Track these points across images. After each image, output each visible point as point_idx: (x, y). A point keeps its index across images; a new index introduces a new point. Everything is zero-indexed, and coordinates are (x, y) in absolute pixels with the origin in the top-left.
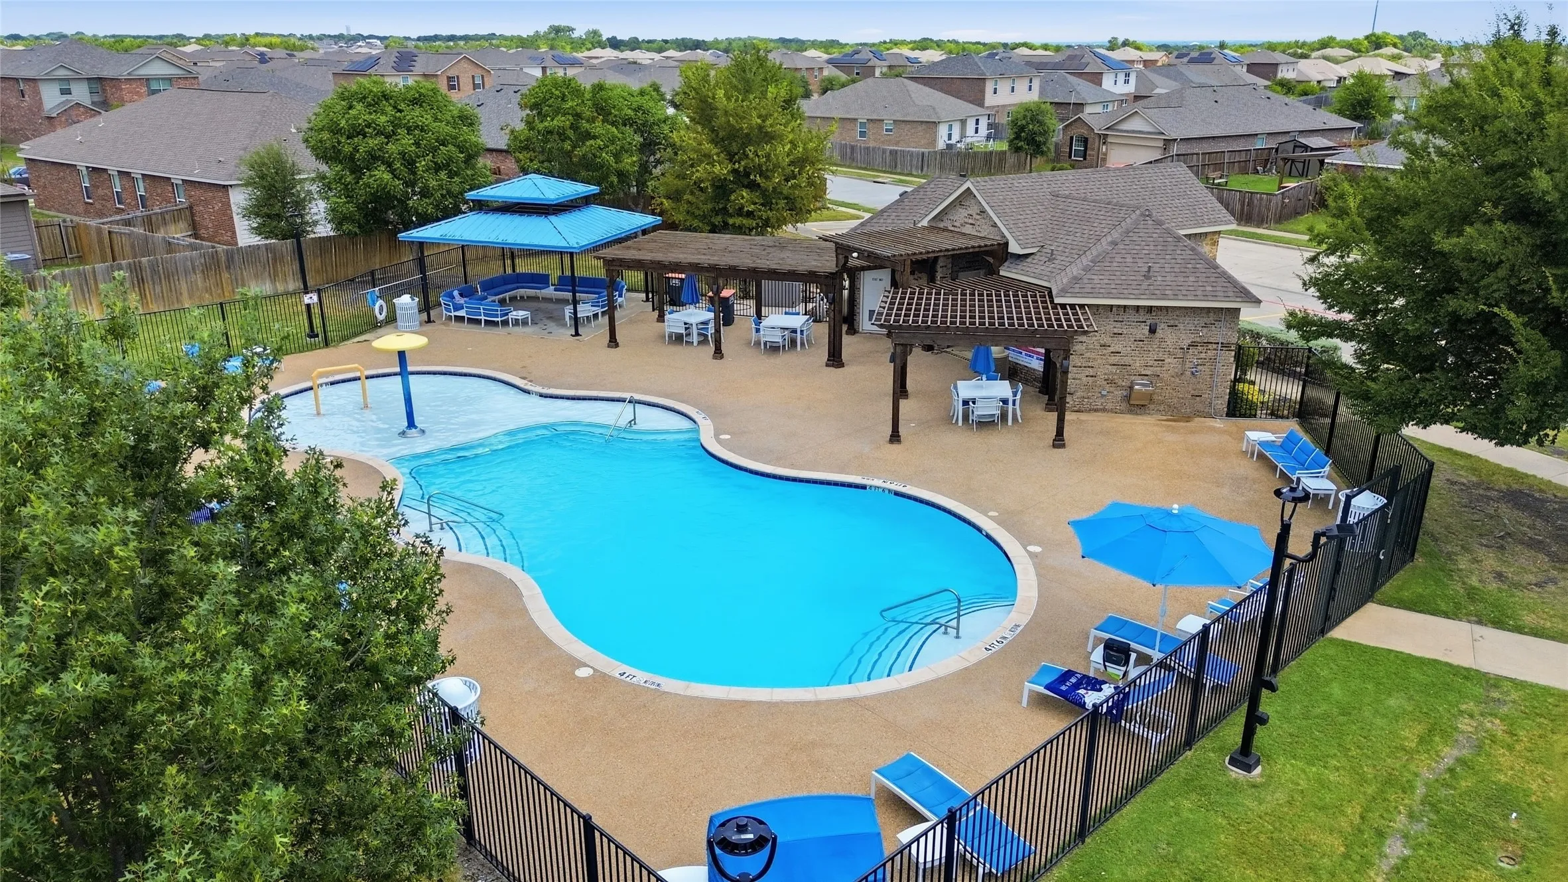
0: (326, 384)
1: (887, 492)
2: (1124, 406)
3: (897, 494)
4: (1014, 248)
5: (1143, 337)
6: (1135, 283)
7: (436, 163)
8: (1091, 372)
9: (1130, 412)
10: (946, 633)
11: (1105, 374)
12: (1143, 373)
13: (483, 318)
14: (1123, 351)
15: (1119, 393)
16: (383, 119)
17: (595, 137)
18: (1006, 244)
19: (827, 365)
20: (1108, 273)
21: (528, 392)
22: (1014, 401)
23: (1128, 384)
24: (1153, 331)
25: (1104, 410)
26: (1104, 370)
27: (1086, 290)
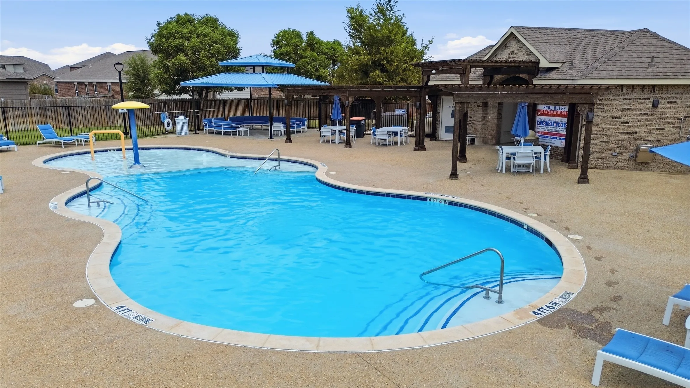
0: (113, 150)
1: (443, 202)
2: (631, 164)
3: (451, 203)
4: (544, 63)
5: (647, 111)
6: (642, 69)
7: (211, 54)
8: (605, 138)
9: (636, 169)
10: (487, 297)
11: (616, 140)
12: (646, 139)
13: (223, 130)
14: (631, 121)
15: (627, 154)
16: (186, 31)
17: (305, 58)
18: (538, 63)
19: (415, 150)
20: (619, 64)
21: (224, 155)
22: (545, 156)
23: (635, 147)
24: (655, 105)
25: (615, 167)
26: (615, 138)
27: (602, 75)
